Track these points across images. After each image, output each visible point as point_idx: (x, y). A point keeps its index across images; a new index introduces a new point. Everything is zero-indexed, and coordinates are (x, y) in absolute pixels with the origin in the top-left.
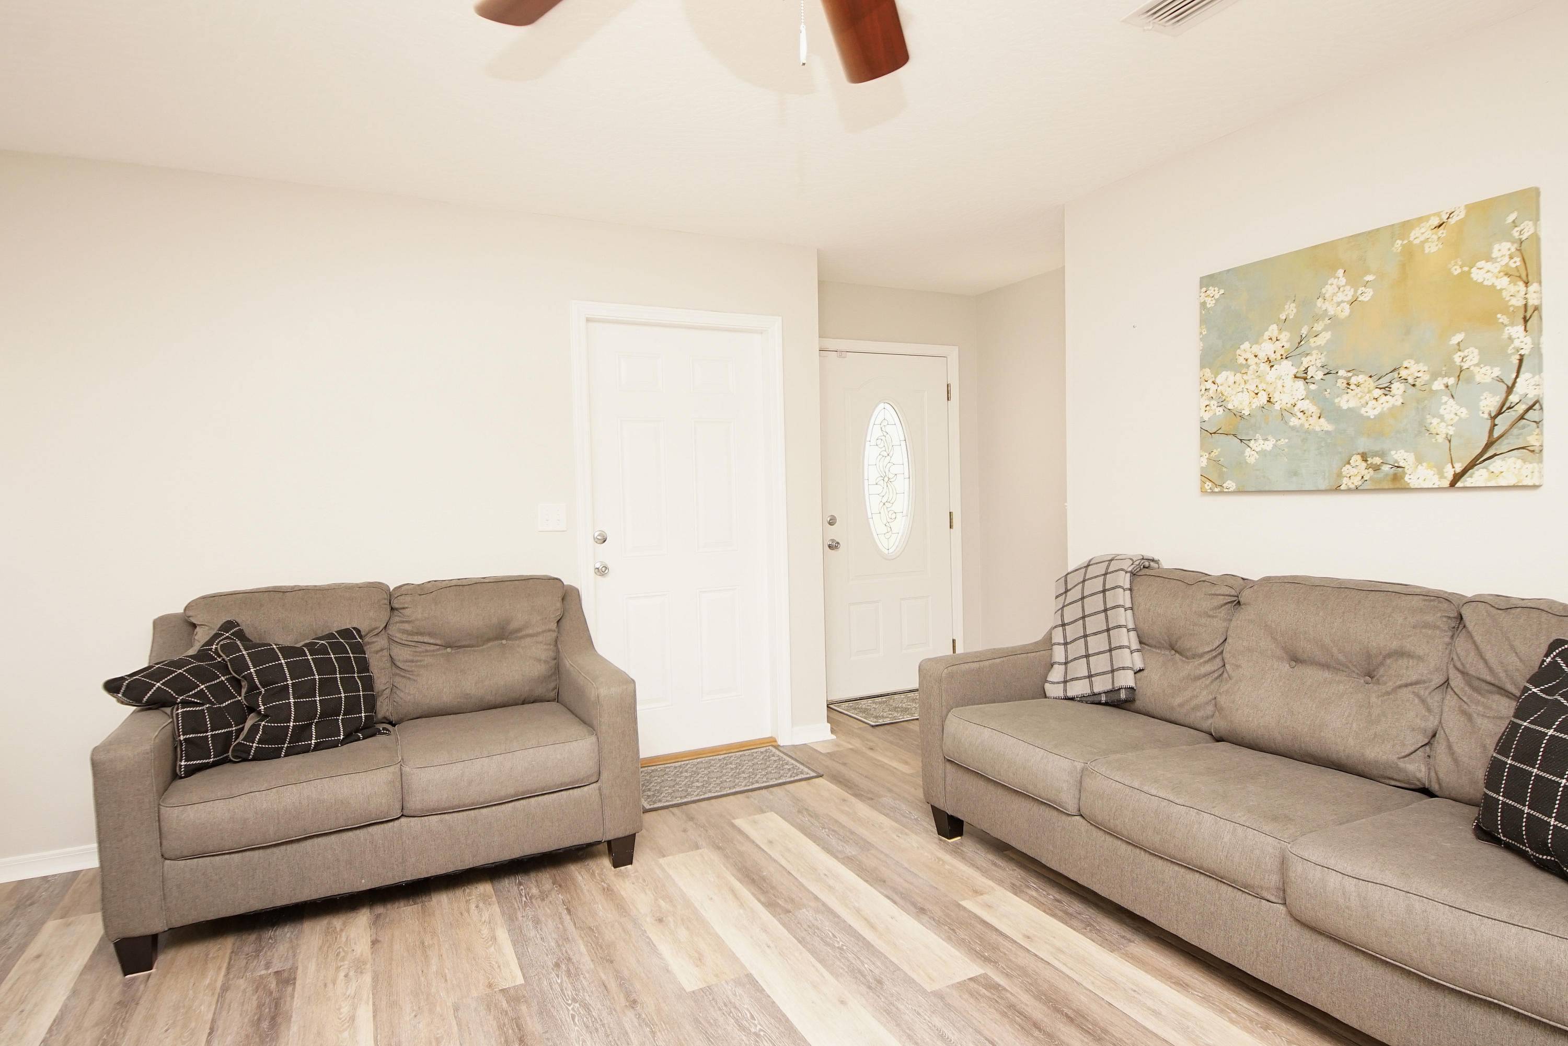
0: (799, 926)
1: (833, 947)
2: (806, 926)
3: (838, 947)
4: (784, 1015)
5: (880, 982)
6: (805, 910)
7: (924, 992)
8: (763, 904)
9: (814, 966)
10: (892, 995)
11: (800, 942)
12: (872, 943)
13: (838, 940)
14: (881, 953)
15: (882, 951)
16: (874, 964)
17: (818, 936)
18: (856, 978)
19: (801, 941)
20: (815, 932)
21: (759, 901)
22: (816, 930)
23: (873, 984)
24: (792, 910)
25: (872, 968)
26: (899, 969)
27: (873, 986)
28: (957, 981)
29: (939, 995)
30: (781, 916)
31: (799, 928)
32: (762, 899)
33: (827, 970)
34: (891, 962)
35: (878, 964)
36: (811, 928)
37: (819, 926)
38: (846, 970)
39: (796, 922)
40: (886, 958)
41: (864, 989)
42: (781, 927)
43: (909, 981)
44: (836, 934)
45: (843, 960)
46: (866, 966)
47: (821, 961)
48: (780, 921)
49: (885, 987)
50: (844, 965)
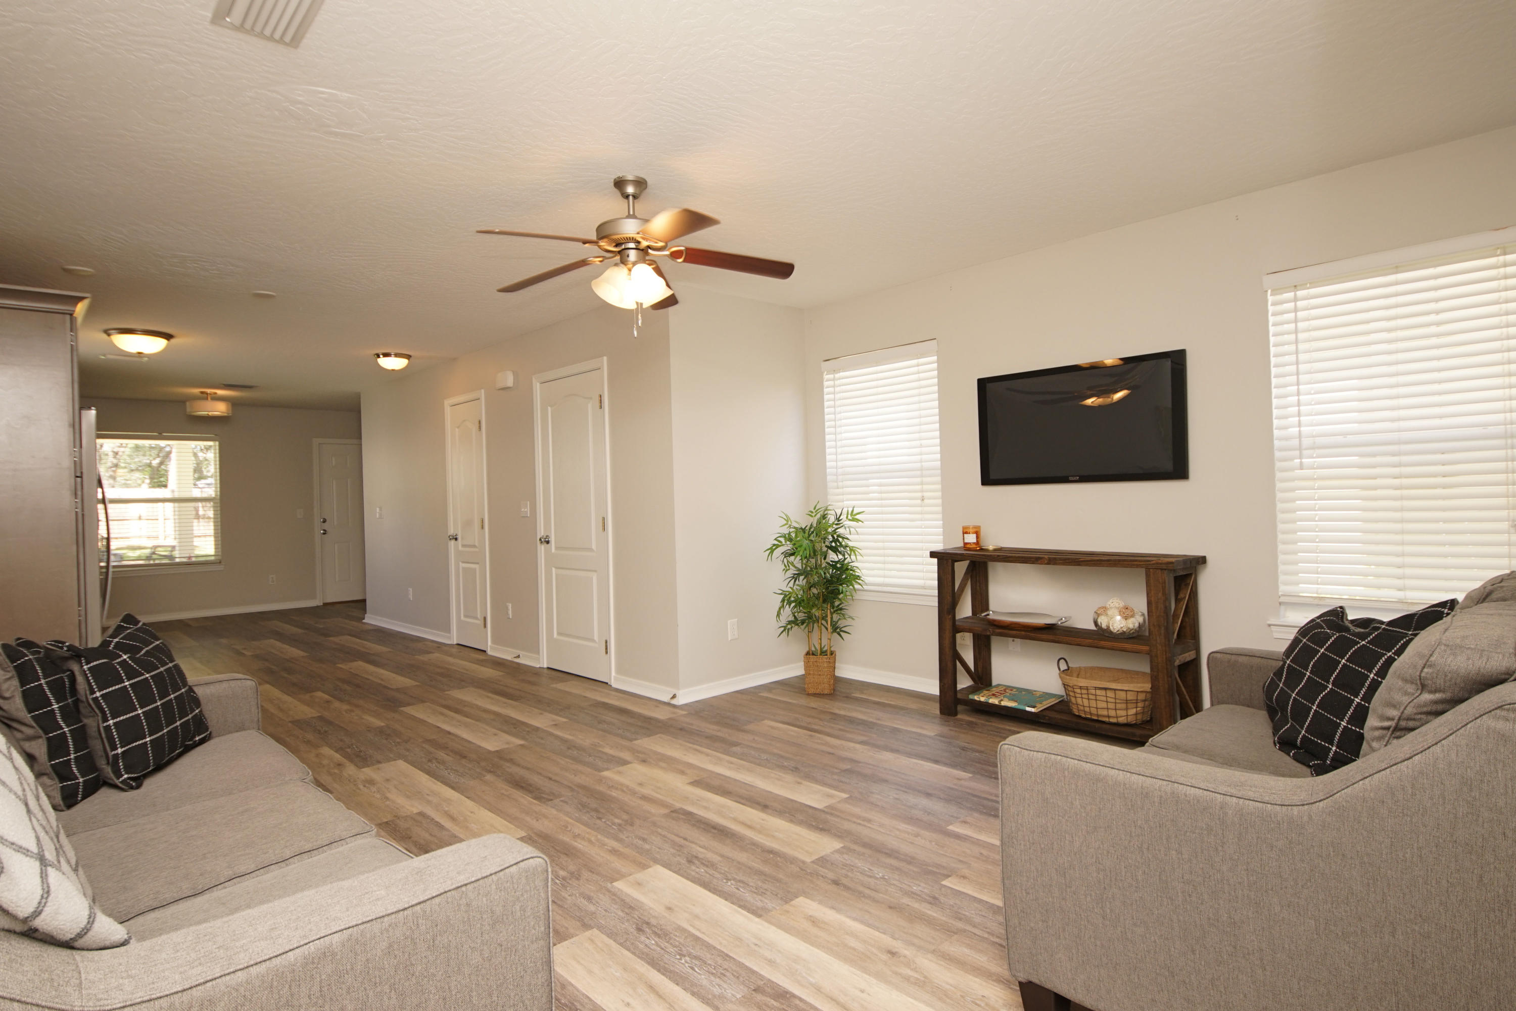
0: (735, 974)
1: (690, 955)
2: (728, 974)
3: (685, 956)
4: (714, 893)
5: (639, 930)
6: (739, 996)
7: (601, 928)
8: (794, 996)
9: (703, 933)
10: (628, 920)
11: (727, 955)
12: (649, 967)
13: (687, 965)
14: (639, 957)
15: (639, 960)
16: (646, 945)
17: (710, 965)
18: (661, 930)
19: (726, 957)
20: (714, 969)
21: (801, 999)
22: (714, 971)
23: (645, 927)
24: (753, 992)
25: (647, 941)
26: (621, 944)
27: (645, 926)
28: (567, 942)
29: (586, 927)
30: (762, 983)
31: (735, 971)
32: (797, 1002)
33: (689, 932)
34: (629, 950)
35: (641, 946)
36: (722, 974)
37: (712, 978)
38: (672, 935)
39: (741, 979)
40: (634, 953)
41: (653, 921)
42: (755, 968)
43: (611, 935)
44: (691, 971)
45: (677, 943)
46: (653, 942)
47: (697, 939)
48: (761, 977)
49: (634, 926)
50: (675, 940)
